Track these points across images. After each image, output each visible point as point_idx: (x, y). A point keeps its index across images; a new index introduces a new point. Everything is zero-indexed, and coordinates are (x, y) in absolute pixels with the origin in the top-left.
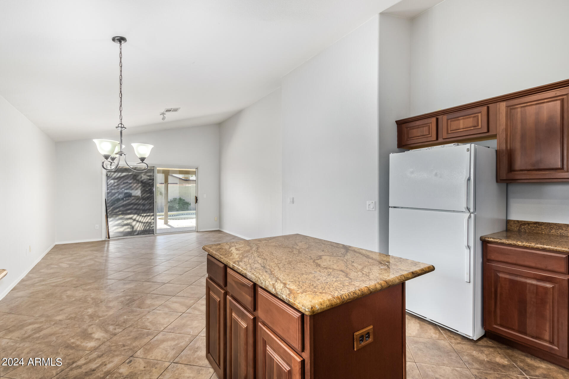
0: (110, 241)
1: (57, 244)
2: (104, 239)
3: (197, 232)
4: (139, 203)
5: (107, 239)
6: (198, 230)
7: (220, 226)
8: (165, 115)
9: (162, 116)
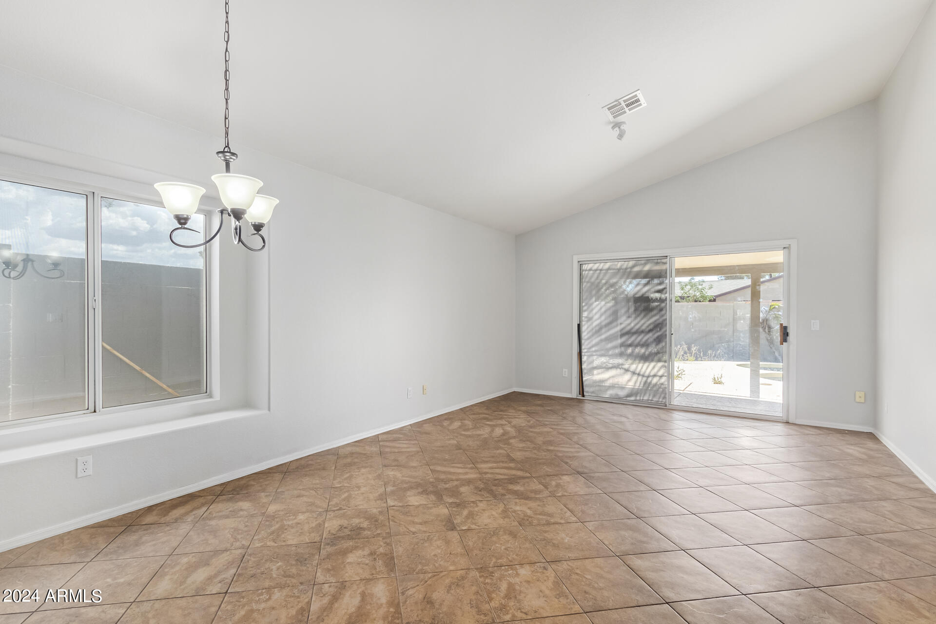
1: (515, 391)
2: (573, 396)
3: (787, 423)
5: (580, 397)
6: (788, 418)
7: (875, 420)
8: (622, 127)
9: (617, 131)
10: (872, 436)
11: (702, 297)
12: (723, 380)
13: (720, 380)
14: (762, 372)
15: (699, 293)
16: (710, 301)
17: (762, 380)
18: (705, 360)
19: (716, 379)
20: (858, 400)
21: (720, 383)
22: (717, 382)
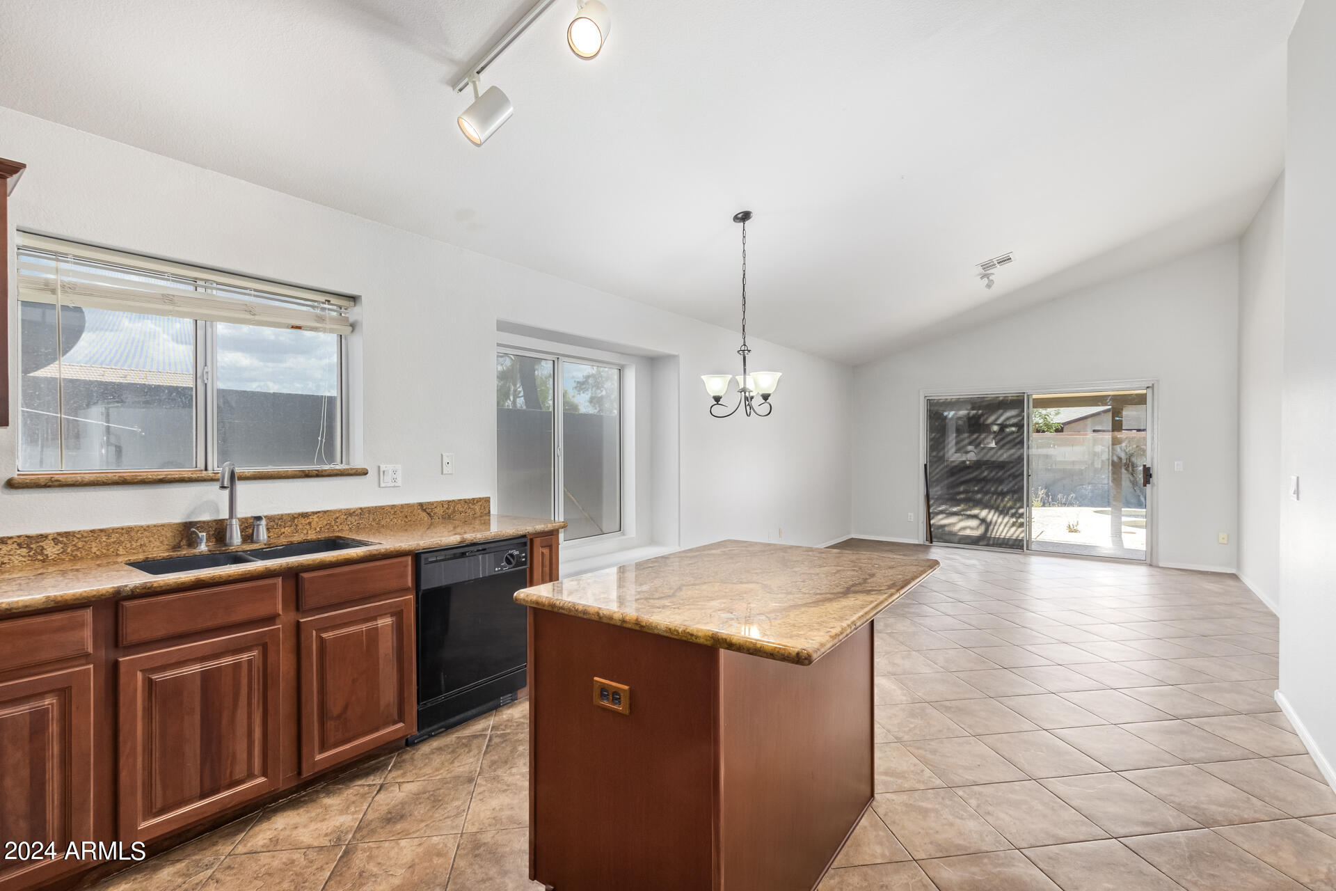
0: (933, 547)
1: (854, 537)
2: (922, 543)
3: (1151, 565)
4: (989, 477)
5: (927, 543)
6: (1151, 561)
7: (1238, 561)
8: (991, 278)
9: (985, 281)
10: (1234, 577)
11: (1046, 425)
12: (1079, 528)
13: (1075, 528)
14: (1124, 519)
15: (1042, 420)
16: (1057, 431)
17: (1124, 528)
18: (1054, 505)
19: (1072, 527)
20: (1221, 541)
21: (1076, 531)
22: (1072, 530)
